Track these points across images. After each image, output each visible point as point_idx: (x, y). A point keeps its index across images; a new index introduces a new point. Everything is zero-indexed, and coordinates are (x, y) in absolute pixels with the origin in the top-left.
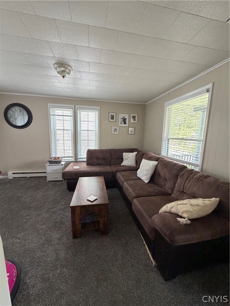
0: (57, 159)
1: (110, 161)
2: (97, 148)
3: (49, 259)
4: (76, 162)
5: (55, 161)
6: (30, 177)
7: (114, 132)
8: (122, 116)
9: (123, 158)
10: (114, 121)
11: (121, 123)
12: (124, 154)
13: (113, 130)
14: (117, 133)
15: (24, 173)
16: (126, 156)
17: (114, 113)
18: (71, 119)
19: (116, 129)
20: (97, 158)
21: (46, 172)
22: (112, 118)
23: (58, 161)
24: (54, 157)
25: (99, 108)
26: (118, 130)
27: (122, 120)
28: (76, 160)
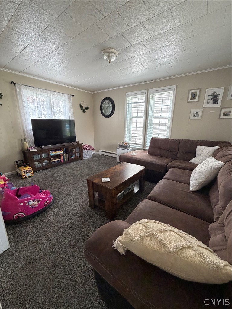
0: (125, 144)
1: (176, 155)
2: (168, 137)
3: (68, 209)
4: (144, 150)
5: (123, 146)
6: (110, 157)
7: (194, 116)
8: (210, 91)
9: (197, 153)
10: (197, 102)
11: (208, 103)
12: (199, 147)
13: (192, 113)
14: (199, 118)
15: (108, 153)
16: (200, 151)
17: (197, 89)
18: (144, 105)
19: (197, 113)
20: (160, 149)
21: (116, 154)
22: (194, 96)
23: (125, 146)
24: (126, 142)
25: (175, 87)
26: (200, 114)
27: (210, 98)
28: (144, 148)
